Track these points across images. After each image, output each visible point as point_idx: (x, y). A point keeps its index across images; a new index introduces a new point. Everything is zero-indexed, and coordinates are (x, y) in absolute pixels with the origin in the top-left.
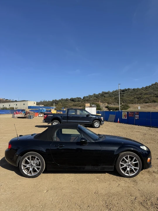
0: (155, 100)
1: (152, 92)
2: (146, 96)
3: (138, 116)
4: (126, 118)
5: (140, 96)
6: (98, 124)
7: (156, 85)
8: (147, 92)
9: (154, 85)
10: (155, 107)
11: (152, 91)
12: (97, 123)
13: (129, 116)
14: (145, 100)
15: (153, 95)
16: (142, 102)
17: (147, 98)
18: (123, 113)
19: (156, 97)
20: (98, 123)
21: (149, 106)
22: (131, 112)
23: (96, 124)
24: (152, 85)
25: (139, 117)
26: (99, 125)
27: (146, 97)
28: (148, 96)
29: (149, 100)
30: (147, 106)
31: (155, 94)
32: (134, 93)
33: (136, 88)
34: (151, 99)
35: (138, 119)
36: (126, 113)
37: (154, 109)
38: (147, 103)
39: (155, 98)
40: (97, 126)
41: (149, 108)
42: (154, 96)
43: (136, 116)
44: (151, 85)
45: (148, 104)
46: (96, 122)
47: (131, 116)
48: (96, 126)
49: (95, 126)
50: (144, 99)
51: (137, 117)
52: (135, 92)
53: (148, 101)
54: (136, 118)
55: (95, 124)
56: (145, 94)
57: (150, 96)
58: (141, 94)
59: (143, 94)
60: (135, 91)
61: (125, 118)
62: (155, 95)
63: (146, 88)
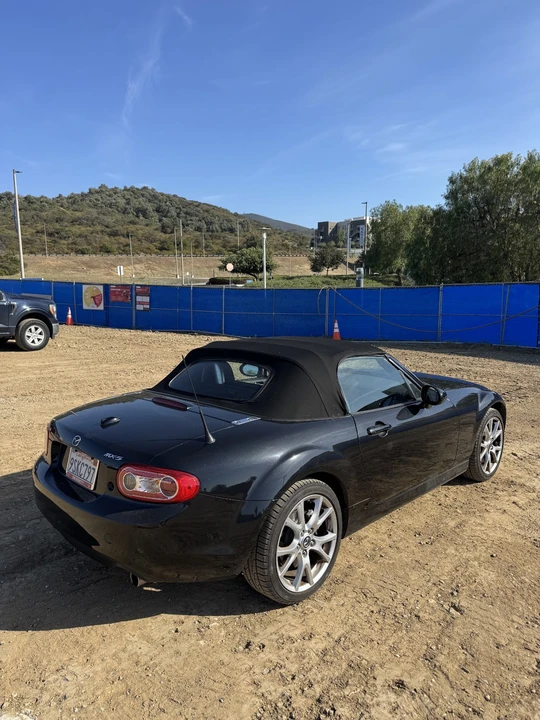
0: (108, 245)
1: (97, 218)
2: (76, 229)
3: (147, 299)
4: (101, 307)
5: (57, 226)
6: (40, 334)
7: (103, 195)
8: (79, 214)
9: (97, 192)
10: (109, 268)
11: (94, 212)
12: (36, 329)
13: (113, 298)
14: (74, 243)
15: (99, 228)
16: (66, 250)
17: (80, 236)
18: (84, 287)
19: (109, 235)
20: (40, 330)
21: (90, 266)
22: (117, 286)
23: (34, 335)
24: (90, 192)
25: (150, 303)
26: (42, 337)
27: (78, 232)
28: (83, 229)
29: (89, 244)
30: (84, 263)
31: (106, 224)
32: (33, 212)
33: (38, 196)
34: (96, 242)
35: (145, 310)
36: (101, 288)
37: (107, 275)
38: (83, 253)
39: (107, 238)
40: (38, 344)
41: (92, 271)
42: (102, 231)
43: (139, 299)
44: (86, 191)
45: (86, 258)
46: (33, 328)
47: (120, 299)
48: (33, 342)
49: (29, 342)
50: (70, 240)
51: (143, 302)
52: (35, 209)
53: (87, 247)
54: (140, 307)
55: (27, 333)
56: (73, 222)
57: (91, 229)
58: (58, 220)
59: (67, 221)
60: (35, 206)
61: (96, 308)
62: (108, 230)
63: (73, 200)
